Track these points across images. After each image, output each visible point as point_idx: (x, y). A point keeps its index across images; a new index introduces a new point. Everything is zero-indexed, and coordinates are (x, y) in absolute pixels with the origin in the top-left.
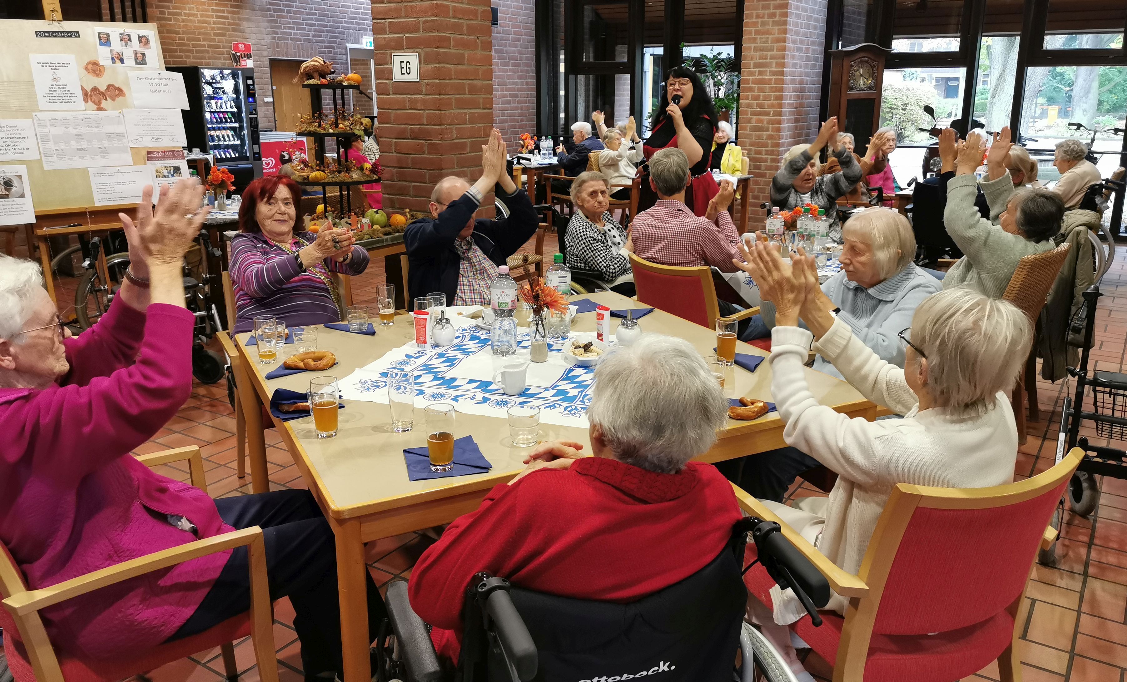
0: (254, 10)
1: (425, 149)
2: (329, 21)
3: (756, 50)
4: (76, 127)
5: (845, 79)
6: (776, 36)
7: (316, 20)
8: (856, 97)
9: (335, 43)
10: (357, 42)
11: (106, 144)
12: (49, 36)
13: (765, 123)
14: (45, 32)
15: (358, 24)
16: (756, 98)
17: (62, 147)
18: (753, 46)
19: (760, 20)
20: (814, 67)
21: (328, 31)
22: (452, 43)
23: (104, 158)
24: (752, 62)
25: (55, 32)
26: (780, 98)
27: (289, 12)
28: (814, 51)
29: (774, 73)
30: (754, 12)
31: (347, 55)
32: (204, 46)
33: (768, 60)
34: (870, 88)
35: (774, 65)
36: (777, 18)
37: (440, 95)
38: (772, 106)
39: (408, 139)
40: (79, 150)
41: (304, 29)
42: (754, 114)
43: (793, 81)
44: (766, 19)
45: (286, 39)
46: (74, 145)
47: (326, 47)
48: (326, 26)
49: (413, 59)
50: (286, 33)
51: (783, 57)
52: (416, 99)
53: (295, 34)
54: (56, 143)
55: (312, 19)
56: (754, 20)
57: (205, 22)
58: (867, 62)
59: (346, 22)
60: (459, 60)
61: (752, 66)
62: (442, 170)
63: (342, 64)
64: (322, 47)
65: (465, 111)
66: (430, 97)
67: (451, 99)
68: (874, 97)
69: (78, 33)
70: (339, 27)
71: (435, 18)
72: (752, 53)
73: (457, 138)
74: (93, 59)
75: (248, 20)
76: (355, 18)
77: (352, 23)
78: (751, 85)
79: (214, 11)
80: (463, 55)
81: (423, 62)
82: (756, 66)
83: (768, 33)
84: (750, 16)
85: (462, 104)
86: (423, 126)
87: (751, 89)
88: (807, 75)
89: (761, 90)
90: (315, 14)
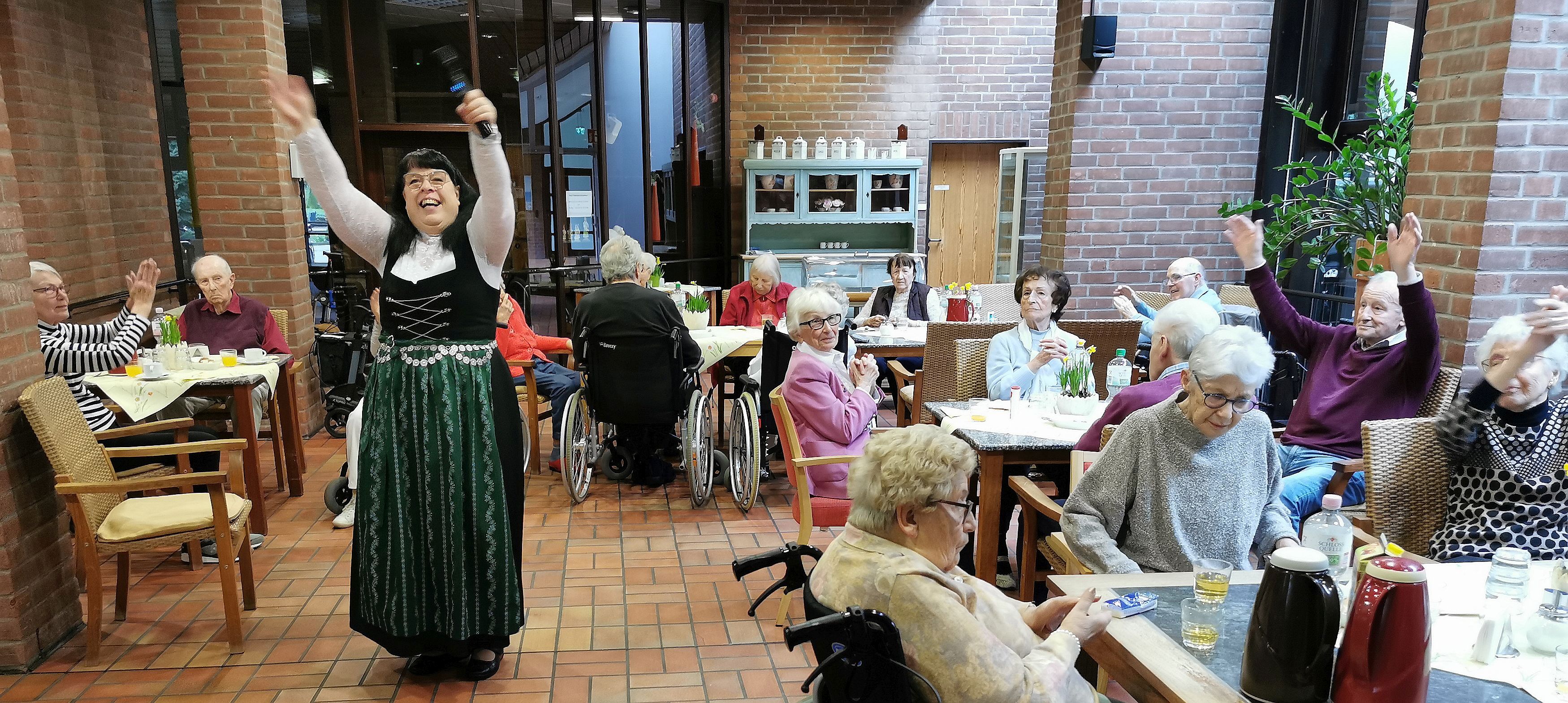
0: (913, 64)
27: (980, 61)
41: (1008, 88)
45: (970, 107)
50: (969, 97)
55: (1026, 70)
75: (900, 80)
79: (839, 70)
90: (1034, 61)
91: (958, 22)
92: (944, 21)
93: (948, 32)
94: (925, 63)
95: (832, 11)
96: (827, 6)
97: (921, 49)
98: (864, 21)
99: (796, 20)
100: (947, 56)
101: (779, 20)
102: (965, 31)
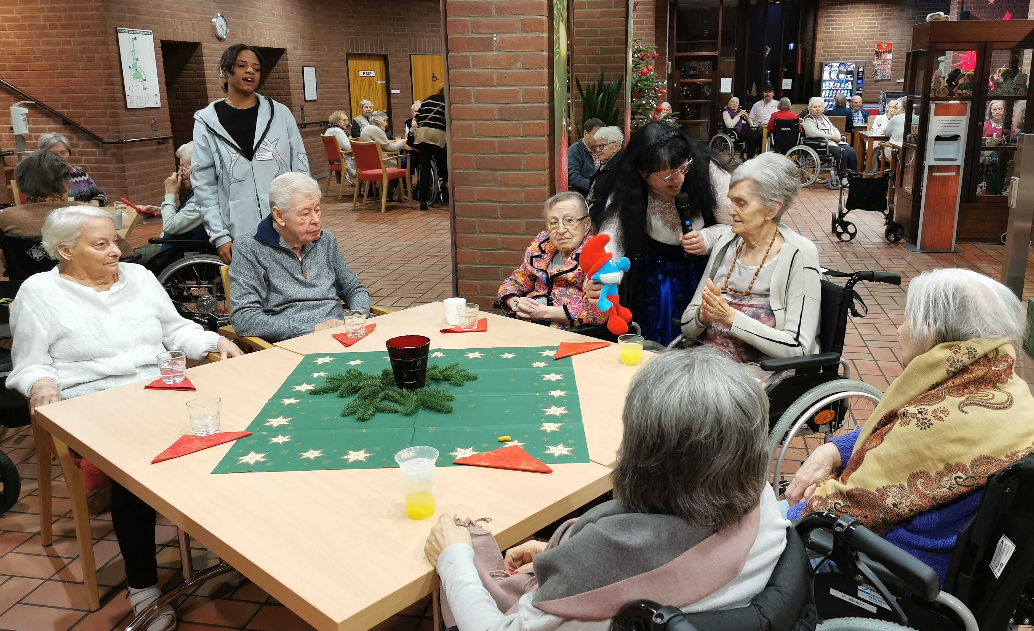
32: (855, 47)
57: (859, 32)
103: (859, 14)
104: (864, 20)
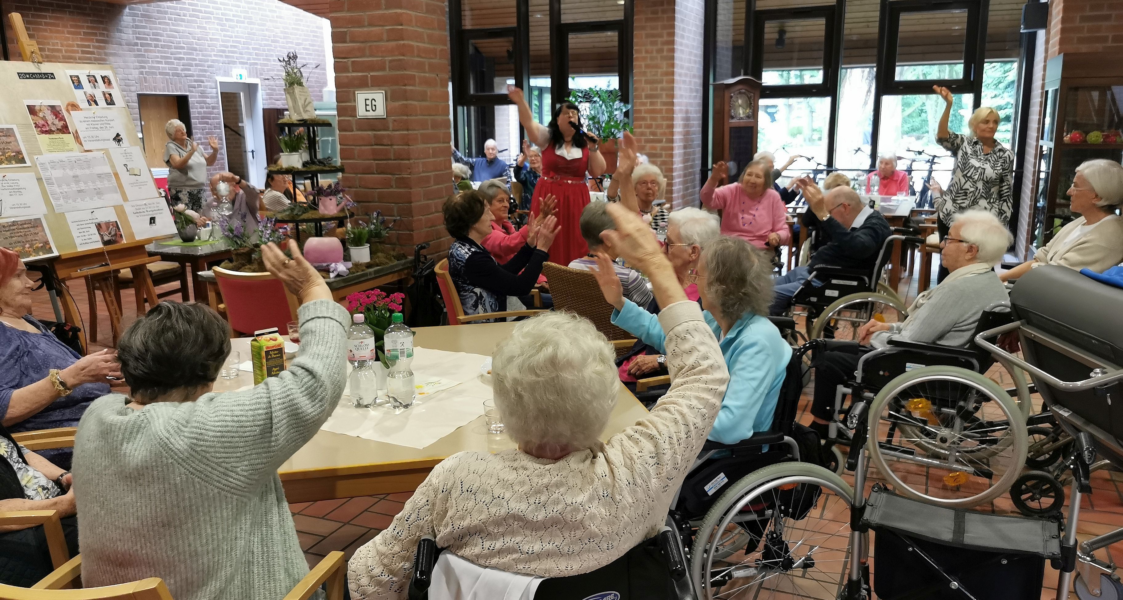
0: (121, 45)
1: (393, 183)
2: (197, 55)
3: (647, 82)
4: (72, 169)
5: (726, 108)
6: (665, 69)
7: (185, 54)
8: (737, 125)
9: (204, 76)
10: (227, 74)
11: (99, 184)
12: (30, 78)
13: (658, 149)
14: (25, 74)
15: (227, 57)
16: (649, 126)
17: (66, 190)
18: (643, 79)
19: (649, 55)
20: (695, 97)
21: (196, 65)
22: (417, 80)
23: (100, 198)
24: (643, 94)
25: (33, 74)
26: (672, 126)
27: (156, 46)
28: (695, 83)
29: (665, 104)
30: (643, 48)
31: (216, 88)
33: (659, 92)
34: (748, 117)
35: (664, 96)
36: (665, 53)
37: (408, 130)
38: (664, 134)
39: (374, 174)
40: (80, 191)
41: (173, 63)
42: (648, 141)
43: (681, 111)
44: (655, 54)
45: (154, 73)
46: (74, 187)
47: (196, 81)
48: (195, 60)
49: (379, 97)
50: (154, 68)
51: (672, 89)
52: (383, 135)
53: (165, 68)
54: (59, 186)
55: (180, 53)
56: (644, 55)
58: (744, 93)
59: (215, 55)
60: (423, 97)
61: (643, 97)
62: (411, 203)
63: (212, 97)
64: (191, 81)
65: (429, 145)
66: (398, 133)
67: (416, 134)
68: (752, 125)
69: (52, 74)
70: (207, 61)
71: (402, 57)
72: (643, 85)
73: (423, 172)
74: (71, 100)
75: (114, 55)
76: (224, 51)
77: (221, 56)
78: (643, 115)
79: (78, 46)
80: (425, 92)
81: (389, 99)
82: (648, 97)
83: (657, 66)
84: (639, 51)
85: (427, 139)
86: (390, 162)
87: (644, 119)
88: (691, 104)
89: (654, 119)
90: (183, 48)
91: (141, 21)
92: (134, 20)
93: (137, 27)
94: (128, 44)
95: (69, 7)
96: (65, 3)
97: (124, 36)
98: (89, 15)
99: (47, 10)
100: (139, 42)
101: (36, 10)
102: (144, 27)
103: (66, 30)
104: (73, 40)
